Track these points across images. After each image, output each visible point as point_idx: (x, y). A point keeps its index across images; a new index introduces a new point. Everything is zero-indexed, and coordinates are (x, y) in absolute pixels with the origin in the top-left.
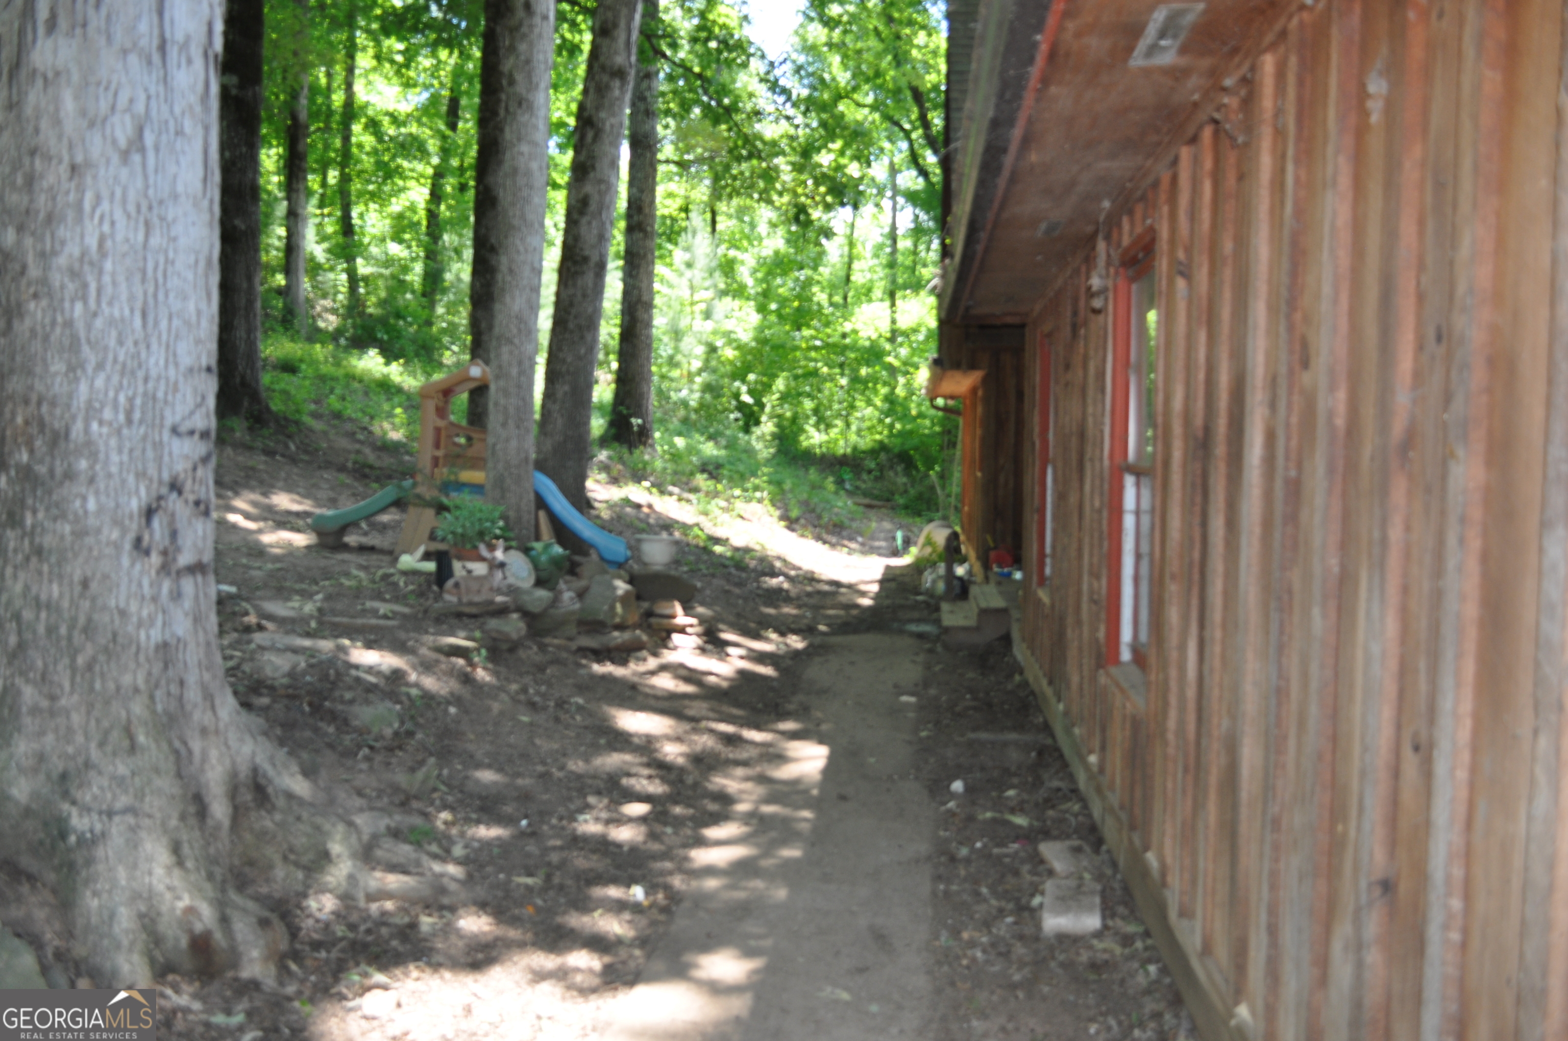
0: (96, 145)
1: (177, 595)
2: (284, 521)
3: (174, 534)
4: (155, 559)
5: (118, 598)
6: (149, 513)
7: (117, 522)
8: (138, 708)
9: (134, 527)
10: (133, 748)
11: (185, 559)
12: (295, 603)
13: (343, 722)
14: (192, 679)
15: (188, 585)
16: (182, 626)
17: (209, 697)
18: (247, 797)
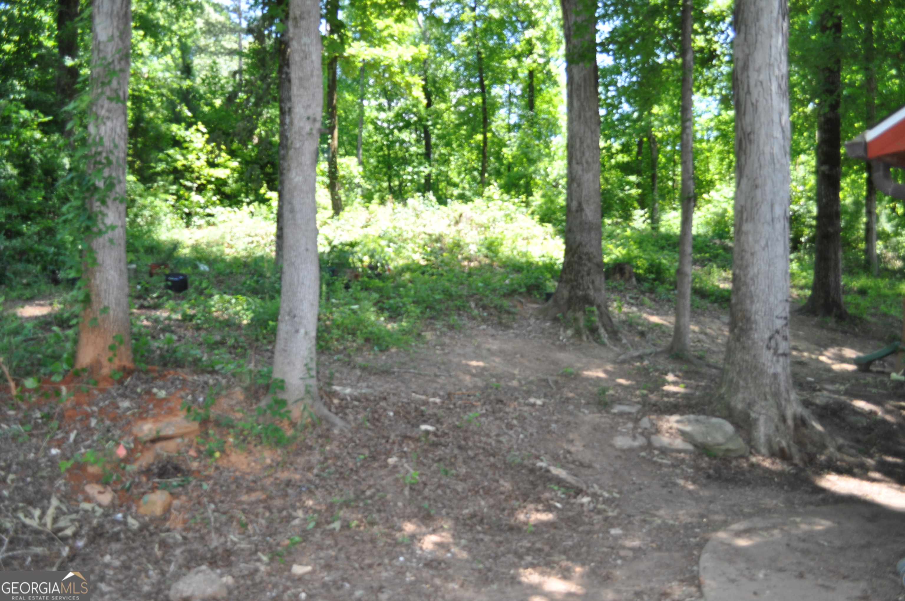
0: (757, 247)
1: (778, 361)
2: (843, 360)
3: (777, 344)
4: (772, 351)
5: (762, 360)
6: (770, 338)
7: (762, 340)
8: (767, 389)
9: (766, 342)
10: (766, 399)
11: (780, 351)
12: (837, 386)
13: (843, 420)
14: (782, 384)
15: (781, 359)
16: (779, 370)
17: (787, 392)
18: (799, 422)
